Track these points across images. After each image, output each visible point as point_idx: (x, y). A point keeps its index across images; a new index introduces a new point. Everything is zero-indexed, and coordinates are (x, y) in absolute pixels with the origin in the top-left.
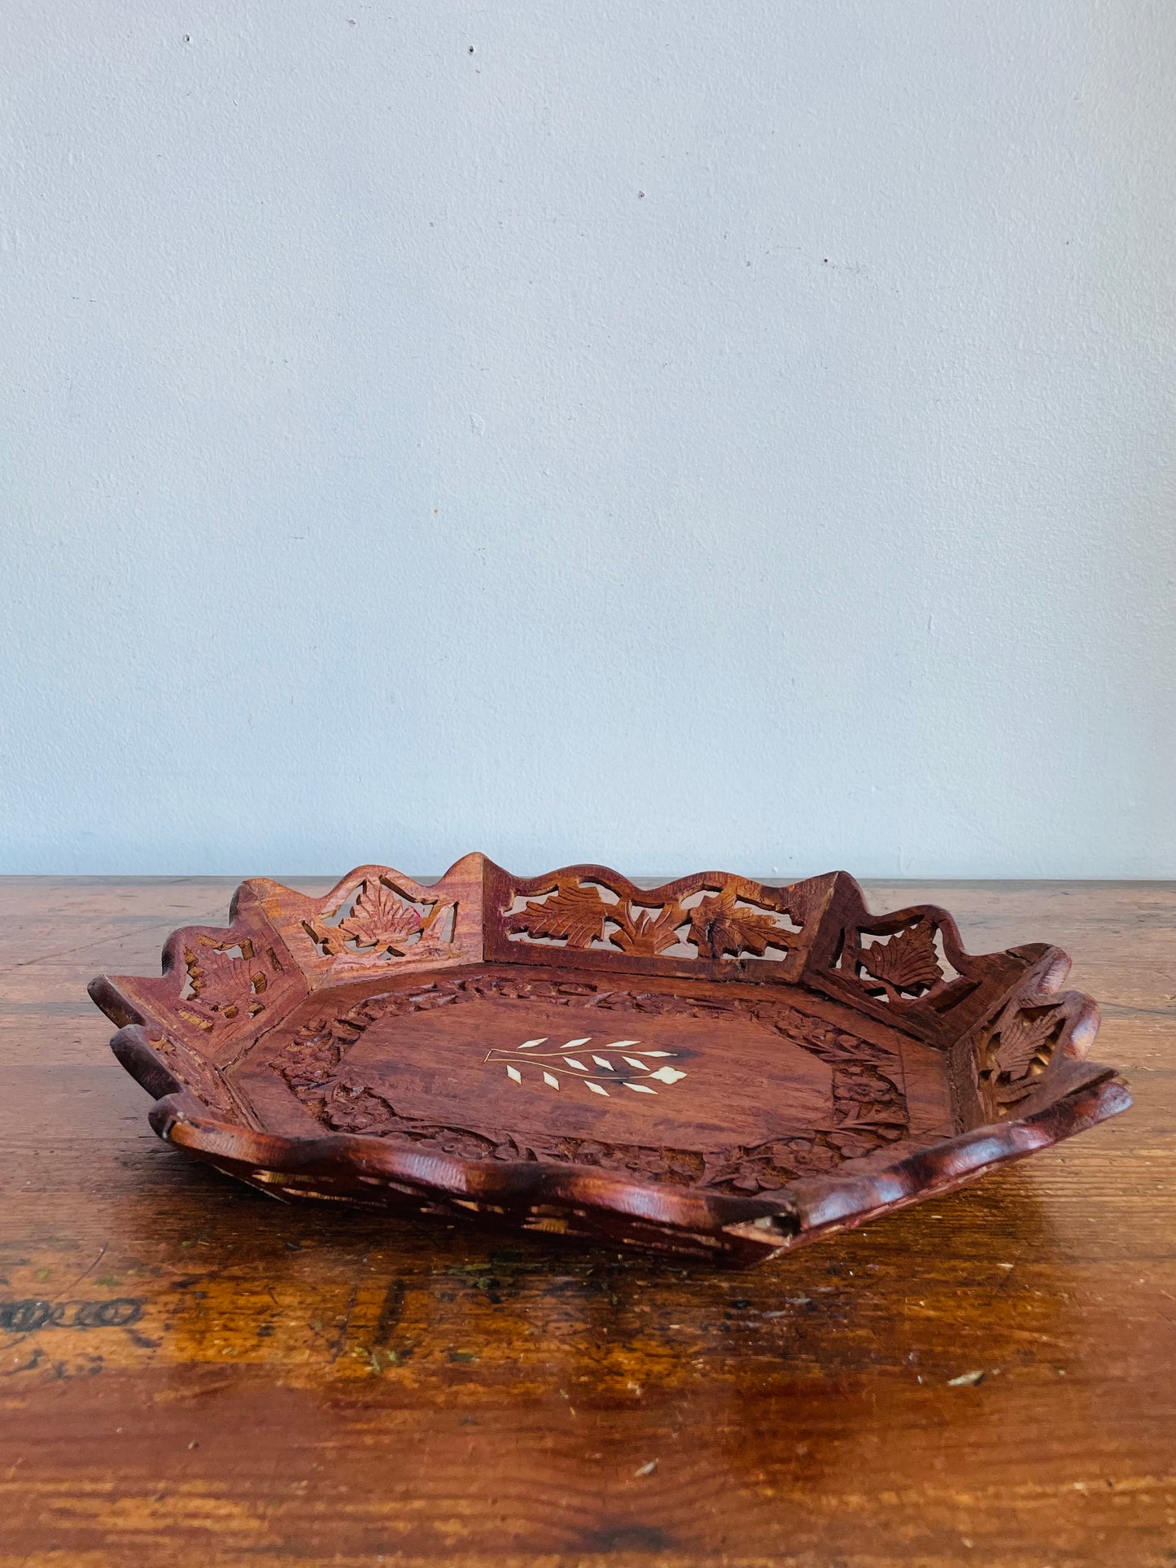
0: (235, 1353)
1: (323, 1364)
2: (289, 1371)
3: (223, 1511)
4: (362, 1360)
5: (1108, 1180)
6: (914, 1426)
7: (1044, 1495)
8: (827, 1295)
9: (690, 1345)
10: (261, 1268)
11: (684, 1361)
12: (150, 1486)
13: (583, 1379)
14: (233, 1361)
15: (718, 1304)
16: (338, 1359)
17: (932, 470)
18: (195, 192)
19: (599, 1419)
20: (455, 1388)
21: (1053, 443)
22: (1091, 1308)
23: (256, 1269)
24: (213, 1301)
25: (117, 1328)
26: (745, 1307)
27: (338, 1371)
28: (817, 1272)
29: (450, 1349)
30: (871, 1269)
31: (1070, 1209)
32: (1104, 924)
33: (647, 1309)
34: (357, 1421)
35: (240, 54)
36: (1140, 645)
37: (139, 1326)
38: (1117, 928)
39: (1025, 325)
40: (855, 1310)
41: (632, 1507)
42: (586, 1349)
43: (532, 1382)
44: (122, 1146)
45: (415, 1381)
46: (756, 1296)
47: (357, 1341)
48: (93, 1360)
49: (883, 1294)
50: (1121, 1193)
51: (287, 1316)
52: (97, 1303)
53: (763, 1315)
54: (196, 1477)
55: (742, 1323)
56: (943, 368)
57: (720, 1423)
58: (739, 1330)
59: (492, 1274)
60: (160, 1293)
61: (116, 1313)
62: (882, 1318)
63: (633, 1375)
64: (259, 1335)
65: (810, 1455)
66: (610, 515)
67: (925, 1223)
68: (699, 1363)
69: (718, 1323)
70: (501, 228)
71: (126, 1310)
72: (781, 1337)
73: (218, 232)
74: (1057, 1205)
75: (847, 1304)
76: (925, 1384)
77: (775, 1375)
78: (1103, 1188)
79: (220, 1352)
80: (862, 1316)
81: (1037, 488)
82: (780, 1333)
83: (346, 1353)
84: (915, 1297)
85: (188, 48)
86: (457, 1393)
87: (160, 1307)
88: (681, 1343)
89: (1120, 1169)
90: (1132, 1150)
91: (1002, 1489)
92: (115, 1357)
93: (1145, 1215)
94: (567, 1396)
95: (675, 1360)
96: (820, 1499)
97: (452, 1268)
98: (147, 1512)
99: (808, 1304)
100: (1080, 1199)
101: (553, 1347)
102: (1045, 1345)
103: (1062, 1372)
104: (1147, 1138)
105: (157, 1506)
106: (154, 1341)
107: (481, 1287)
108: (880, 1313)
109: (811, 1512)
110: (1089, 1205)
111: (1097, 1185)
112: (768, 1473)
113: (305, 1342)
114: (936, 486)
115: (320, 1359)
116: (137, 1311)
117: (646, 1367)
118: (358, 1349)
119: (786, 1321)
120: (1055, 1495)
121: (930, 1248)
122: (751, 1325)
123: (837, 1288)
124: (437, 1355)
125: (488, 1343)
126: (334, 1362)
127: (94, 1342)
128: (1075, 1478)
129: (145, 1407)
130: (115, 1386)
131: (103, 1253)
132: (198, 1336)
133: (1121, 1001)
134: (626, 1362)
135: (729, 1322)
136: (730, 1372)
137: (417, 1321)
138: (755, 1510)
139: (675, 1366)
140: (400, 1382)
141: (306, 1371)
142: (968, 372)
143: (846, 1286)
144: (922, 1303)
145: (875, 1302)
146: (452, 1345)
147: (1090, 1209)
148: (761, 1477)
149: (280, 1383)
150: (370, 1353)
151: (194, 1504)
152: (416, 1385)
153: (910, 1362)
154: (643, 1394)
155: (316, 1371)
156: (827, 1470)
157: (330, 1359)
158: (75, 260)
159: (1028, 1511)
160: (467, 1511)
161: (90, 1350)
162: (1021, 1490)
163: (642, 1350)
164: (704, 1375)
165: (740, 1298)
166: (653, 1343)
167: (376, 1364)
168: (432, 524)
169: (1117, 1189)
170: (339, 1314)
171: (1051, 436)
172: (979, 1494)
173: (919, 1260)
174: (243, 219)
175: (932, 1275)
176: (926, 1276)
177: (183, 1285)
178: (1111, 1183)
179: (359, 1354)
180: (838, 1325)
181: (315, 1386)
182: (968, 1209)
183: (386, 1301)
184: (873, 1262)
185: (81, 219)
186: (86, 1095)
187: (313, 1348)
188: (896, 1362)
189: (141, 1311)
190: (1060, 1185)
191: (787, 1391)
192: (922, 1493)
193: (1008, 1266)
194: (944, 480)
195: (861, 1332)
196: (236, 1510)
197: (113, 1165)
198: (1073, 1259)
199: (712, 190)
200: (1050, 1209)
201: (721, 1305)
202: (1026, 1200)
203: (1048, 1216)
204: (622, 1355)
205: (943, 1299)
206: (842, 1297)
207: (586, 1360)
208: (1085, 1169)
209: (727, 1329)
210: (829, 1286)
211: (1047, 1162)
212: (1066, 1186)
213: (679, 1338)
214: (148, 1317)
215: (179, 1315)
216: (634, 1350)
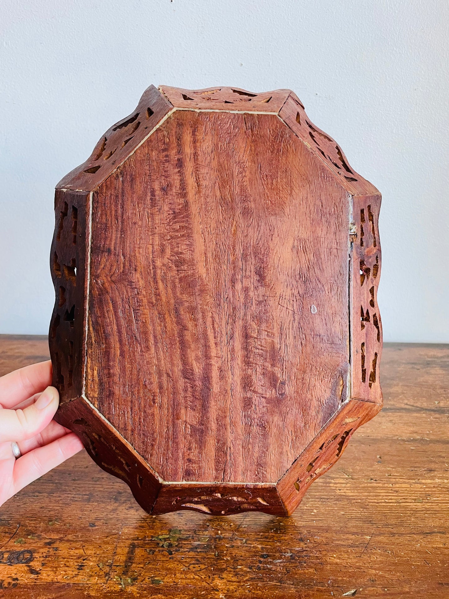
0: (69, 578)
1: (102, 584)
2: (89, 588)
4: (117, 582)
5: (409, 495)
8: (299, 552)
9: (245, 576)
10: (79, 536)
11: (242, 584)
13: (203, 593)
14: (68, 582)
15: (256, 556)
16: (108, 582)
20: (154, 597)
22: (399, 558)
23: (78, 536)
24: (61, 552)
25: (24, 565)
26: (267, 557)
27: (108, 588)
28: (295, 540)
29: (152, 577)
30: (317, 538)
31: (394, 509)
32: (413, 365)
33: (229, 559)
37: (32, 564)
38: (418, 367)
39: (396, 123)
40: (309, 559)
42: (205, 578)
43: (183, 594)
45: (138, 593)
46: (271, 552)
47: (116, 573)
48: (14, 580)
49: (320, 551)
50: (413, 501)
51: (89, 560)
52: (16, 552)
53: (274, 561)
55: (265, 566)
58: (264, 569)
59: (170, 540)
60: (40, 548)
61: (24, 557)
62: (319, 563)
63: (222, 590)
64: (79, 569)
67: (338, 516)
68: (248, 586)
69: (256, 565)
71: (28, 556)
72: (280, 573)
74: (389, 507)
75: (306, 556)
76: (334, 595)
77: (277, 591)
79: (63, 577)
80: (311, 562)
82: (280, 571)
83: (112, 579)
84: (333, 553)
87: (40, 555)
88: (241, 575)
89: (414, 489)
90: (419, 480)
92: (23, 579)
93: (422, 512)
95: (239, 584)
97: (154, 537)
99: (291, 556)
100: (398, 504)
101: (192, 577)
102: (381, 576)
103: (386, 590)
104: (425, 474)
106: (38, 571)
107: (165, 547)
108: (318, 561)
110: (401, 507)
111: (404, 497)
113: (96, 573)
115: (101, 581)
117: (228, 587)
118: (116, 577)
119: (282, 564)
121: (339, 528)
122: (269, 566)
123: (303, 548)
124: (147, 580)
125: (167, 575)
127: (15, 571)
130: (22, 593)
131: (19, 527)
132: (55, 569)
133: (418, 404)
134: (220, 584)
135: (260, 565)
136: (259, 590)
137: (139, 564)
139: (238, 586)
140: (132, 594)
141: (96, 587)
143: (306, 547)
144: (335, 556)
145: (317, 555)
146: (152, 575)
147: (401, 509)
149: (86, 593)
150: (121, 579)
152: (138, 595)
153: (329, 585)
155: (100, 587)
157: (105, 582)
161: (13, 575)
163: (226, 578)
164: (250, 591)
165: (265, 553)
166: (231, 575)
167: (123, 584)
169: (412, 499)
170: (109, 560)
173: (334, 534)
175: (340, 542)
177: (49, 544)
179: (116, 579)
180: (302, 566)
181: (99, 595)
182: (355, 509)
183: (128, 553)
184: (317, 535)
185: (9, 69)
187: (98, 576)
188: (323, 585)
189: (33, 557)
190: (390, 497)
193: (368, 537)
195: (311, 570)
198: (393, 534)
199: (271, 63)
200: (385, 509)
201: (258, 557)
202: (377, 505)
203: (386, 513)
204: (218, 581)
205: (343, 554)
206: (304, 552)
207: (204, 584)
208: (400, 489)
209: (259, 568)
210: (300, 547)
211: (386, 485)
212: (393, 498)
213: (241, 573)
214: (35, 559)
215: (47, 559)
216: (223, 578)
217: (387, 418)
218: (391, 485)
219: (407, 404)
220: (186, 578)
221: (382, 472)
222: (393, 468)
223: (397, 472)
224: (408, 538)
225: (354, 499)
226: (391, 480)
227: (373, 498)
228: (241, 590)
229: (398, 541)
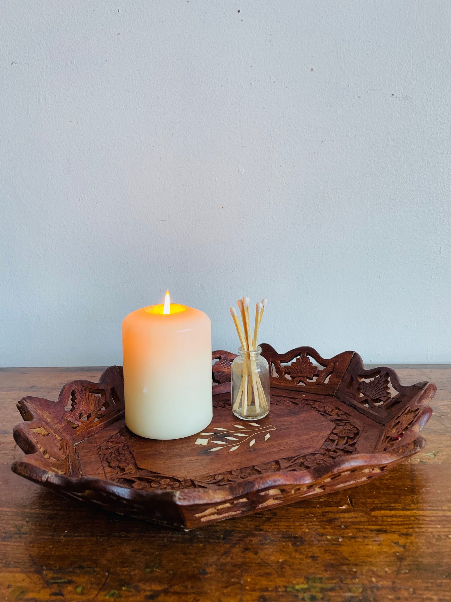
17: (441, 184)
18: (121, 76)
35: (141, 17)
56: (445, 139)
59: (310, 591)
66: (298, 207)
70: (252, 86)
73: (131, 92)
85: (119, 14)
97: (289, 587)
114: (443, 191)
131: (108, 575)
158: (71, 106)
168: (221, 213)
174: (141, 86)
177: (152, 597)
185: (73, 88)
194: (446, 188)
199: (343, 66)
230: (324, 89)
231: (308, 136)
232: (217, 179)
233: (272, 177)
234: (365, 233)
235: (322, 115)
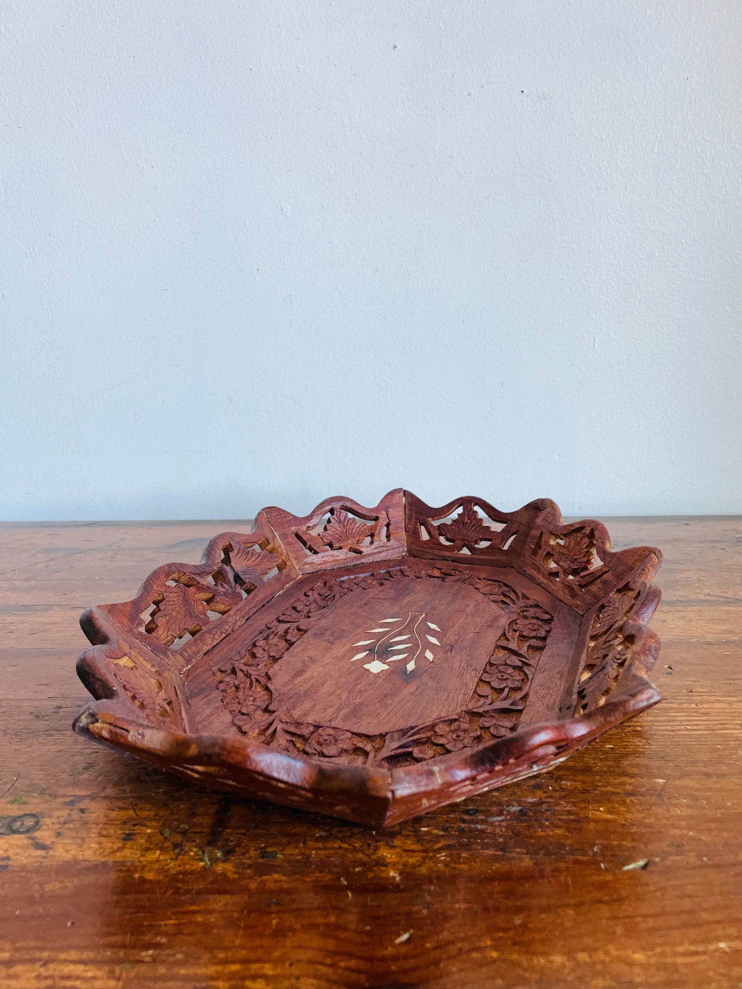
0: (106, 853)
1: (169, 861)
2: (143, 867)
3: (90, 974)
4: (197, 857)
5: (729, 718)
6: (600, 901)
7: (697, 953)
8: (534, 804)
9: (436, 843)
10: (128, 790)
11: (431, 854)
12: (38, 954)
13: (357, 869)
14: (103, 860)
15: (455, 811)
16: (180, 857)
17: (596, 237)
18: (88, 51)
19: (369, 900)
20: (264, 878)
21: (678, 218)
22: (723, 811)
23: (124, 791)
24: (92, 815)
25: (22, 836)
26: (474, 814)
27: (179, 866)
28: (526, 788)
29: (262, 848)
30: (564, 784)
31: (703, 739)
32: (714, 544)
34: (192, 904)
36: (736, 356)
37: (37, 834)
38: (723, 546)
39: (659, 135)
40: (554, 814)
41: (393, 968)
42: (361, 846)
43: (320, 872)
44: (36, 703)
45: (236, 873)
46: (483, 806)
47: (194, 844)
48: (3, 859)
49: (573, 803)
50: (738, 727)
51: (145, 825)
52: (9, 817)
53: (489, 819)
54: (70, 948)
55: (473, 826)
56: (603, 166)
57: (458, 902)
58: (471, 831)
60: (54, 809)
61: (22, 824)
62: (573, 820)
63: (394, 865)
64: (125, 839)
65: (524, 926)
66: (377, 271)
67: (602, 751)
68: (442, 856)
69: (456, 826)
70: (299, 71)
71: (29, 822)
72: (501, 836)
73: (105, 77)
74: (694, 736)
75: (548, 811)
76: (606, 870)
77: (497, 865)
78: (725, 724)
79: (95, 853)
80: (559, 819)
81: (667, 248)
82: (501, 833)
83: (187, 852)
84: (597, 805)
86: (266, 881)
87: (54, 820)
88: (428, 841)
89: (737, 710)
91: (668, 949)
92: (19, 857)
94: (346, 883)
95: (425, 854)
96: (531, 959)
98: (33, 974)
99: (520, 811)
100: (710, 732)
101: (336, 845)
102: (692, 838)
103: (705, 859)
105: (42, 970)
106: (47, 845)
108: (572, 817)
109: (525, 970)
110: (716, 735)
111: (721, 722)
112: (493, 939)
113: (157, 844)
114: (599, 249)
115: (167, 857)
116: (37, 823)
117: (404, 859)
118: (195, 849)
119: (504, 824)
120: (705, 953)
121: (605, 769)
122: (479, 827)
123: (541, 799)
124: (252, 853)
125: (289, 843)
126: (177, 859)
127: (5, 847)
128: (719, 939)
129: (37, 895)
130: (17, 879)
131: (17, 780)
132: (80, 841)
133: (730, 594)
134: (389, 856)
135: (463, 825)
136: (464, 863)
137: (238, 828)
138: (485, 969)
139: (424, 858)
140: (224, 874)
141: (157, 866)
142: (620, 168)
143: (547, 797)
144: (601, 809)
145: (568, 808)
146: (263, 845)
147: (718, 739)
148: (489, 943)
149: (137, 876)
150: (203, 853)
151: (68, 969)
152: (236, 876)
153: (595, 854)
154: (401, 880)
155: (164, 866)
156: (538, 936)
157: (174, 857)
158: (7, 99)
159: (686, 965)
160: (271, 973)
161: (1, 852)
162: (680, 949)
163: (400, 847)
164: (446, 865)
165: (471, 807)
166: (409, 842)
167: (207, 860)
168: (255, 279)
169: (737, 724)
170: (182, 824)
171: (676, 213)
172: (650, 953)
173: (598, 778)
174: (121, 68)
175: (609, 789)
176: (604, 789)
177: (71, 803)
178: (731, 720)
179: (195, 853)
180: (542, 826)
181: (162, 878)
182: (632, 740)
183: (216, 813)
184: (566, 780)
186: (14, 669)
187: (163, 850)
188: (585, 854)
189: (40, 823)
190: (695, 722)
191: (506, 877)
192: (607, 953)
193: (661, 781)
194: (604, 244)
195: (558, 831)
196: (99, 973)
197: (30, 717)
198: (708, 776)
199: (443, 42)
200: (689, 740)
201: (458, 813)
202: (672, 733)
203: (689, 745)
204: (386, 851)
205: (616, 806)
206: (544, 806)
207: (360, 855)
208: (712, 710)
209: (462, 830)
210: (534, 797)
211: (685, 706)
212: (699, 723)
213: (428, 838)
214: (45, 827)
215: (67, 826)
216: (395, 847)
217: (676, 614)
218: (694, 705)
219: (709, 595)
220: (325, 848)
221: (675, 688)
222: (694, 682)
223: (702, 687)
224: (736, 780)
225: (629, 726)
226: (694, 698)
227: (663, 724)
228: (429, 864)
229: (718, 786)
230: (414, 80)
231: (391, 157)
232: (247, 223)
233: (334, 222)
234: (480, 315)
235: (412, 122)
